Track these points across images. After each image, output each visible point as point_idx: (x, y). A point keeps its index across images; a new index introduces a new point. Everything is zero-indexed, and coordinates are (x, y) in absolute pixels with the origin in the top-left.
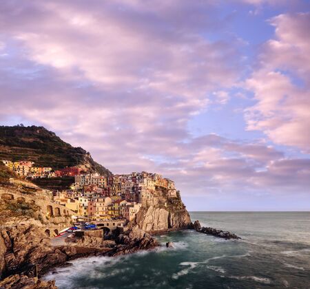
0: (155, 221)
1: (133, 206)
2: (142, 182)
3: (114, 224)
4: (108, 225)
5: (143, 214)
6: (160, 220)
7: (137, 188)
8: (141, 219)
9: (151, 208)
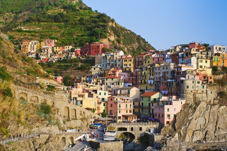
0: (211, 127)
1: (171, 104)
2: (189, 63)
3: (141, 129)
4: (132, 129)
5: (187, 115)
6: (220, 125)
7: (178, 73)
8: (183, 123)
9: (203, 105)
